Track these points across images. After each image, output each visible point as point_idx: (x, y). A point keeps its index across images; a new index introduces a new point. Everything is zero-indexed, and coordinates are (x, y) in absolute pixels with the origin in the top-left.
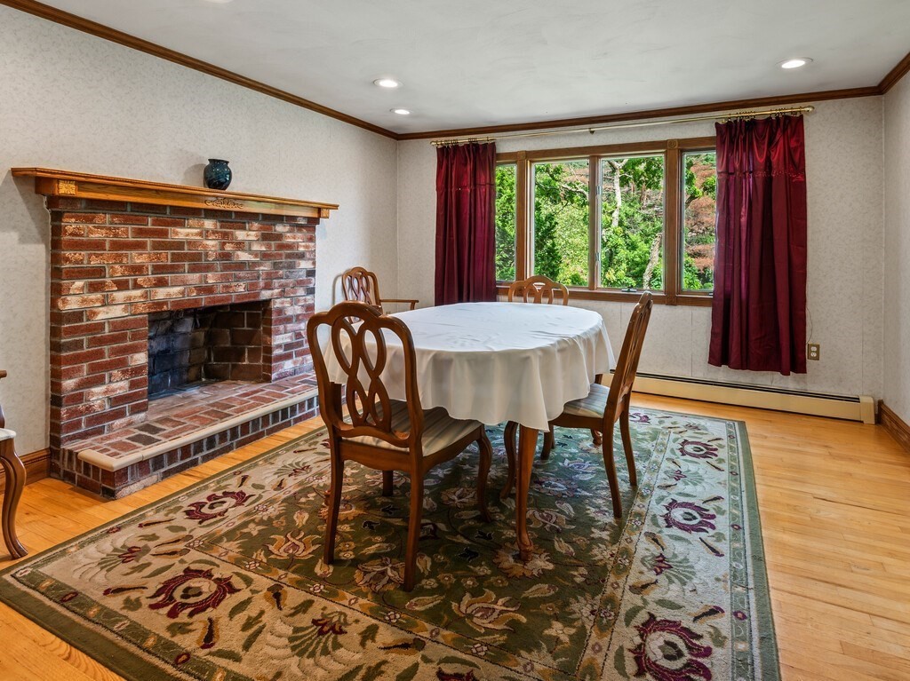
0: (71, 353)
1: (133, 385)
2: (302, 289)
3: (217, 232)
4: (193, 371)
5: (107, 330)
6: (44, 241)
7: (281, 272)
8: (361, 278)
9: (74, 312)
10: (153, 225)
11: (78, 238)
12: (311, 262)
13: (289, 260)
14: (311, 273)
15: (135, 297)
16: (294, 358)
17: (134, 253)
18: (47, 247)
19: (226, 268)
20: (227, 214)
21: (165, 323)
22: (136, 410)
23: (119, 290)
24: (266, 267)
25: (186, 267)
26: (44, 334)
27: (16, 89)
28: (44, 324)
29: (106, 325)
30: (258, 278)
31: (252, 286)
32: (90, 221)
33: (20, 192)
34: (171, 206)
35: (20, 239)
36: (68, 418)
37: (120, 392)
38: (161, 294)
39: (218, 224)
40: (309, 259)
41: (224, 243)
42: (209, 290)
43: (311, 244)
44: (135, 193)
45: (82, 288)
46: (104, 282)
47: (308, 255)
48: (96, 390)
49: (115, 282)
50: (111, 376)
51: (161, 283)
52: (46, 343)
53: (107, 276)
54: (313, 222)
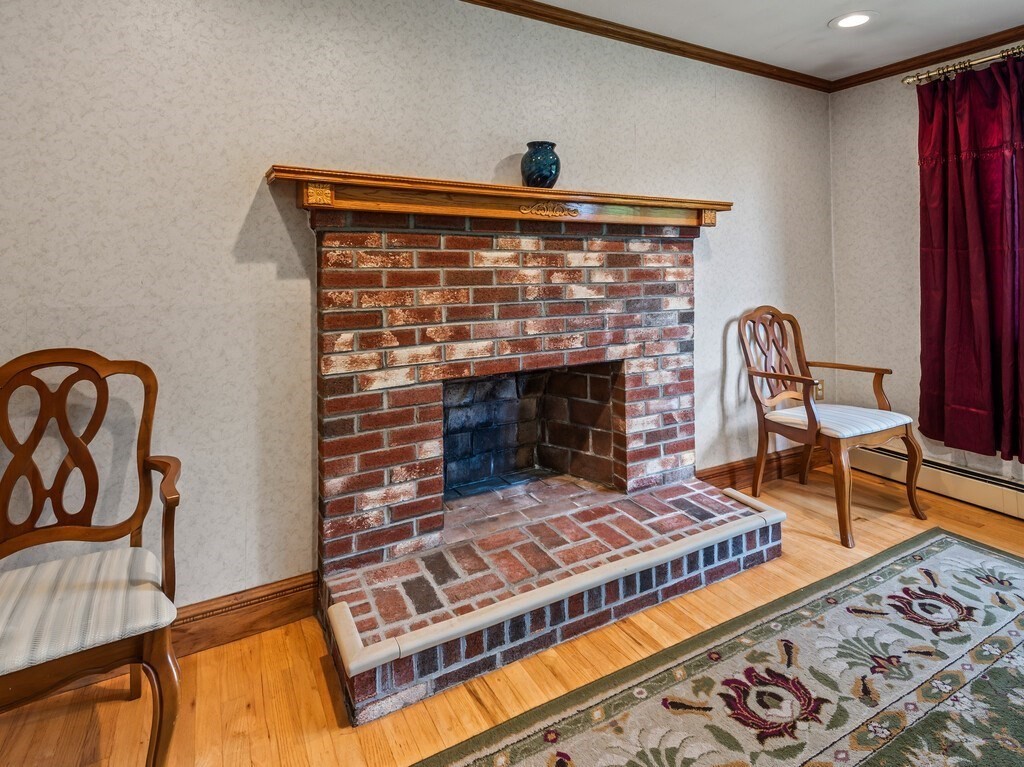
0: (338, 438)
1: (423, 489)
2: (672, 342)
3: (540, 256)
4: (523, 454)
5: (385, 405)
6: (309, 274)
7: (638, 316)
8: (771, 324)
9: (341, 379)
10: (447, 247)
11: (344, 270)
12: (686, 299)
13: (651, 297)
14: (687, 317)
15: (424, 357)
16: (663, 456)
17: (421, 290)
18: (312, 283)
19: (553, 311)
20: (554, 225)
21: (484, 386)
22: (428, 528)
23: (402, 346)
24: (614, 309)
25: (496, 311)
26: (310, 405)
27: (272, 64)
28: (310, 392)
29: (385, 398)
30: (603, 326)
31: (594, 339)
32: (360, 244)
33: (278, 206)
34: (472, 218)
35: (278, 273)
36: (334, 535)
37: (404, 500)
38: (460, 351)
39: (542, 243)
40: (683, 295)
41: (550, 273)
42: (530, 345)
43: (686, 270)
44: (417, 199)
45: (351, 343)
46: (381, 334)
47: (681, 288)
48: (372, 494)
49: (395, 334)
50: (391, 474)
51: (461, 335)
52: (312, 419)
53: (385, 325)
54: (689, 234)
